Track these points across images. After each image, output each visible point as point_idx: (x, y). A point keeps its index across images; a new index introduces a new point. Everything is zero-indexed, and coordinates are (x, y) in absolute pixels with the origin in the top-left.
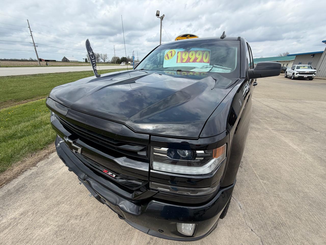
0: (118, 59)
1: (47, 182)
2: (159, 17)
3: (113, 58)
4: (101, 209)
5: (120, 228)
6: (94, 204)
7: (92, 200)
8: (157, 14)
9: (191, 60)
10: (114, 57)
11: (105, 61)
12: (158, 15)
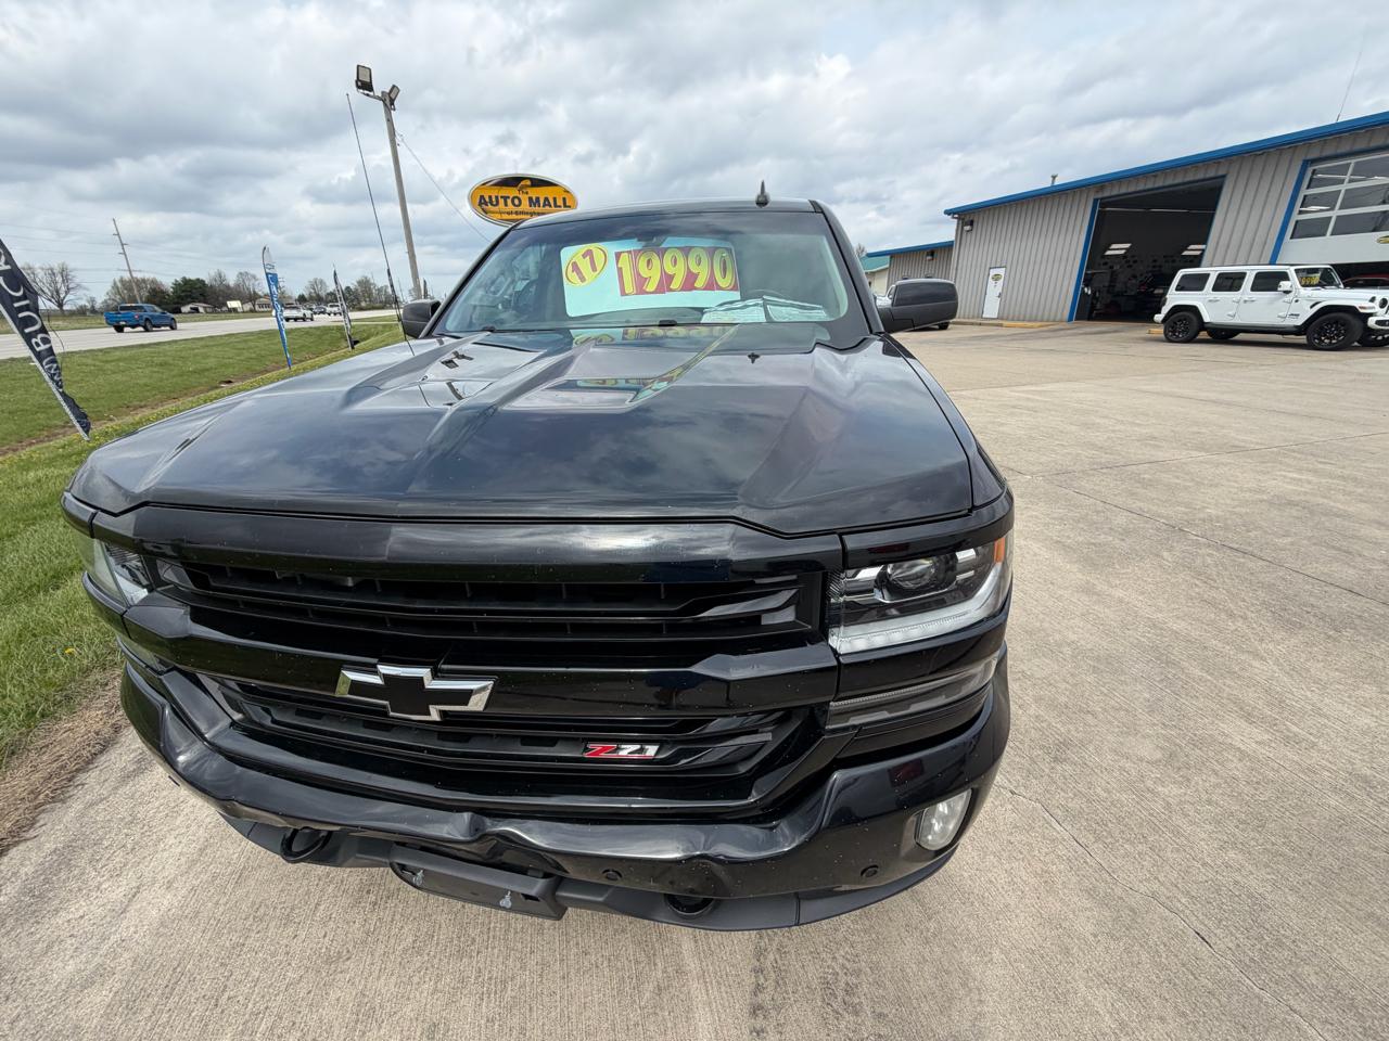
0: (154, 290)
1: (71, 1013)
2: (371, 94)
3: (115, 286)
4: (490, 979)
5: (619, 1002)
6: (439, 978)
7: (418, 964)
8: (358, 80)
9: (676, 284)
10: (122, 281)
11: (60, 305)
12: (365, 85)
